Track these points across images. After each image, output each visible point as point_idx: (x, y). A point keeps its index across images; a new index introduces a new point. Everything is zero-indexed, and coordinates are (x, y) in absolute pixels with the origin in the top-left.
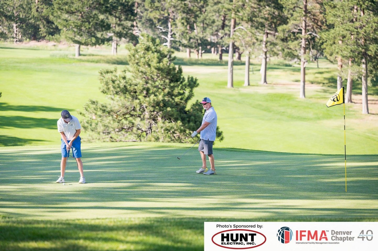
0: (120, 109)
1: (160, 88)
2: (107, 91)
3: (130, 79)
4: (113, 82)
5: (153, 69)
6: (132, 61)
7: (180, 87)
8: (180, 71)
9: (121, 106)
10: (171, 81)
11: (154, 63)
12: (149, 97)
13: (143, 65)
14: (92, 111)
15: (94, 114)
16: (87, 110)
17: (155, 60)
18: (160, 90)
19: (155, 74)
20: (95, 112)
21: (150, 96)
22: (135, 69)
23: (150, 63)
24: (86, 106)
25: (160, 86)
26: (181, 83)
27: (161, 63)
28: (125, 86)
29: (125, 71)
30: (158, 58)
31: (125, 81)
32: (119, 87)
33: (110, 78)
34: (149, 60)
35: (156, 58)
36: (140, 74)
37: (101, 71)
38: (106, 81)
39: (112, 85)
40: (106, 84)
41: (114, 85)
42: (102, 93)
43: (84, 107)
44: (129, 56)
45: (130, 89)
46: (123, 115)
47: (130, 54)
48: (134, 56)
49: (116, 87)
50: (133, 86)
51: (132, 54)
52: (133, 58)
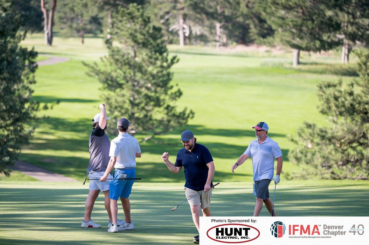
0: (344, 135)
2: (328, 111)
4: (336, 98)
6: (363, 71)
9: (346, 131)
14: (306, 137)
15: (309, 141)
16: (300, 135)
20: (311, 138)
22: (366, 82)
24: (300, 131)
28: (352, 105)
29: (352, 85)
31: (352, 97)
32: (344, 106)
33: (332, 94)
37: (320, 84)
38: (326, 97)
39: (335, 104)
40: (326, 102)
41: (337, 103)
42: (321, 114)
43: (296, 132)
44: (359, 64)
45: (359, 108)
46: (349, 143)
47: (360, 62)
48: (365, 64)
49: (340, 105)
50: (362, 104)
51: (362, 62)
52: (364, 66)
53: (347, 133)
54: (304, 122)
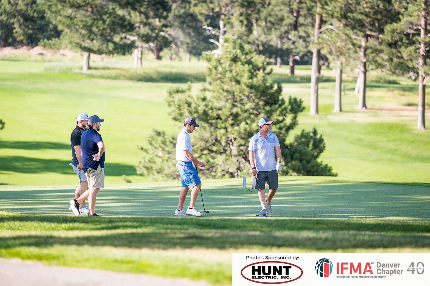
0: (196, 142)
1: (252, 114)
2: (179, 117)
3: (210, 101)
4: (189, 105)
5: (244, 87)
6: (213, 76)
7: (278, 112)
8: (280, 90)
9: (199, 138)
10: (267, 103)
11: (245, 79)
12: (238, 125)
13: (228, 82)
14: (158, 146)
15: (160, 149)
16: (151, 144)
17: (246, 75)
18: (252, 116)
19: (247, 94)
20: (163, 146)
21: (240, 123)
22: (218, 88)
23: (238, 78)
24: (150, 139)
25: (251, 111)
26: (280, 106)
27: (255, 79)
28: (205, 111)
29: (204, 90)
30: (250, 71)
31: (204, 103)
32: (197, 112)
33: (184, 100)
34: (237, 75)
35: (246, 71)
36: (225, 94)
37: (169, 90)
39: (188, 110)
40: (178, 108)
41: (190, 109)
42: (174, 120)
43: (146, 140)
44: (209, 68)
45: (212, 114)
46: (202, 150)
47: (210, 67)
48: (216, 68)
49: (193, 112)
50: (215, 110)
51: (212, 66)
52: (214, 71)
53: (199, 140)
54: (154, 129)
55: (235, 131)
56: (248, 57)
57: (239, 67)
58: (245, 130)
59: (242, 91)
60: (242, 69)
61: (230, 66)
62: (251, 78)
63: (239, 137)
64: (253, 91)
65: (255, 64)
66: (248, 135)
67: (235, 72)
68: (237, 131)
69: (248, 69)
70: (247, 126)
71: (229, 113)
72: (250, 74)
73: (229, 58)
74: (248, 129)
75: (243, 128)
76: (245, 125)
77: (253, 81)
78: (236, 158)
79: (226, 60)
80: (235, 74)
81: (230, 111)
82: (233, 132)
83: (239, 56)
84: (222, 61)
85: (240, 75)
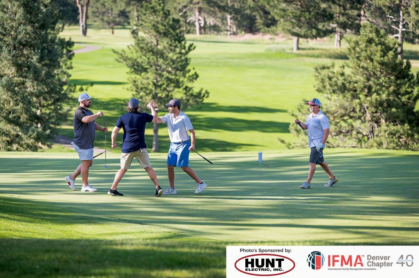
0: (337, 110)
1: (384, 86)
2: (323, 89)
3: (349, 76)
4: (330, 79)
5: (376, 64)
6: (352, 55)
7: (407, 85)
8: (409, 66)
9: (339, 107)
10: (397, 78)
11: (377, 57)
12: (371, 96)
13: (364, 60)
14: (305, 112)
16: (299, 111)
17: (378, 54)
18: (384, 88)
19: (379, 69)
21: (373, 95)
22: (355, 65)
23: (372, 57)
24: (299, 107)
25: (384, 84)
26: (409, 80)
27: (386, 57)
28: (343, 84)
29: (343, 67)
30: (382, 51)
31: (343, 78)
32: (336, 85)
33: (327, 75)
34: (372, 53)
35: (379, 51)
36: (361, 70)
37: (316, 66)
38: (322, 78)
39: (329, 83)
40: (321, 81)
41: (331, 82)
42: (317, 92)
43: (296, 108)
44: (349, 49)
45: (349, 87)
46: (341, 117)
47: (350, 47)
48: (354, 49)
49: (333, 85)
50: (352, 83)
51: (352, 47)
52: (353, 51)
53: (339, 108)
54: (303, 99)
55: (367, 101)
56: (382, 40)
57: (373, 47)
58: (376, 100)
59: (375, 68)
60: (376, 50)
61: (366, 46)
62: (383, 57)
63: (371, 106)
64: (384, 67)
65: (387, 45)
66: (379, 104)
67: (369, 52)
68: (369, 101)
69: (381, 49)
70: (378, 97)
71: (363, 86)
72: (382, 53)
73: (365, 40)
74: (379, 99)
75: (375, 99)
76: (376, 96)
77: (384, 59)
78: (370, 123)
79: (363, 42)
80: (370, 53)
81: (364, 84)
82: (366, 102)
83: (374, 38)
84: (360, 43)
85: (374, 53)
